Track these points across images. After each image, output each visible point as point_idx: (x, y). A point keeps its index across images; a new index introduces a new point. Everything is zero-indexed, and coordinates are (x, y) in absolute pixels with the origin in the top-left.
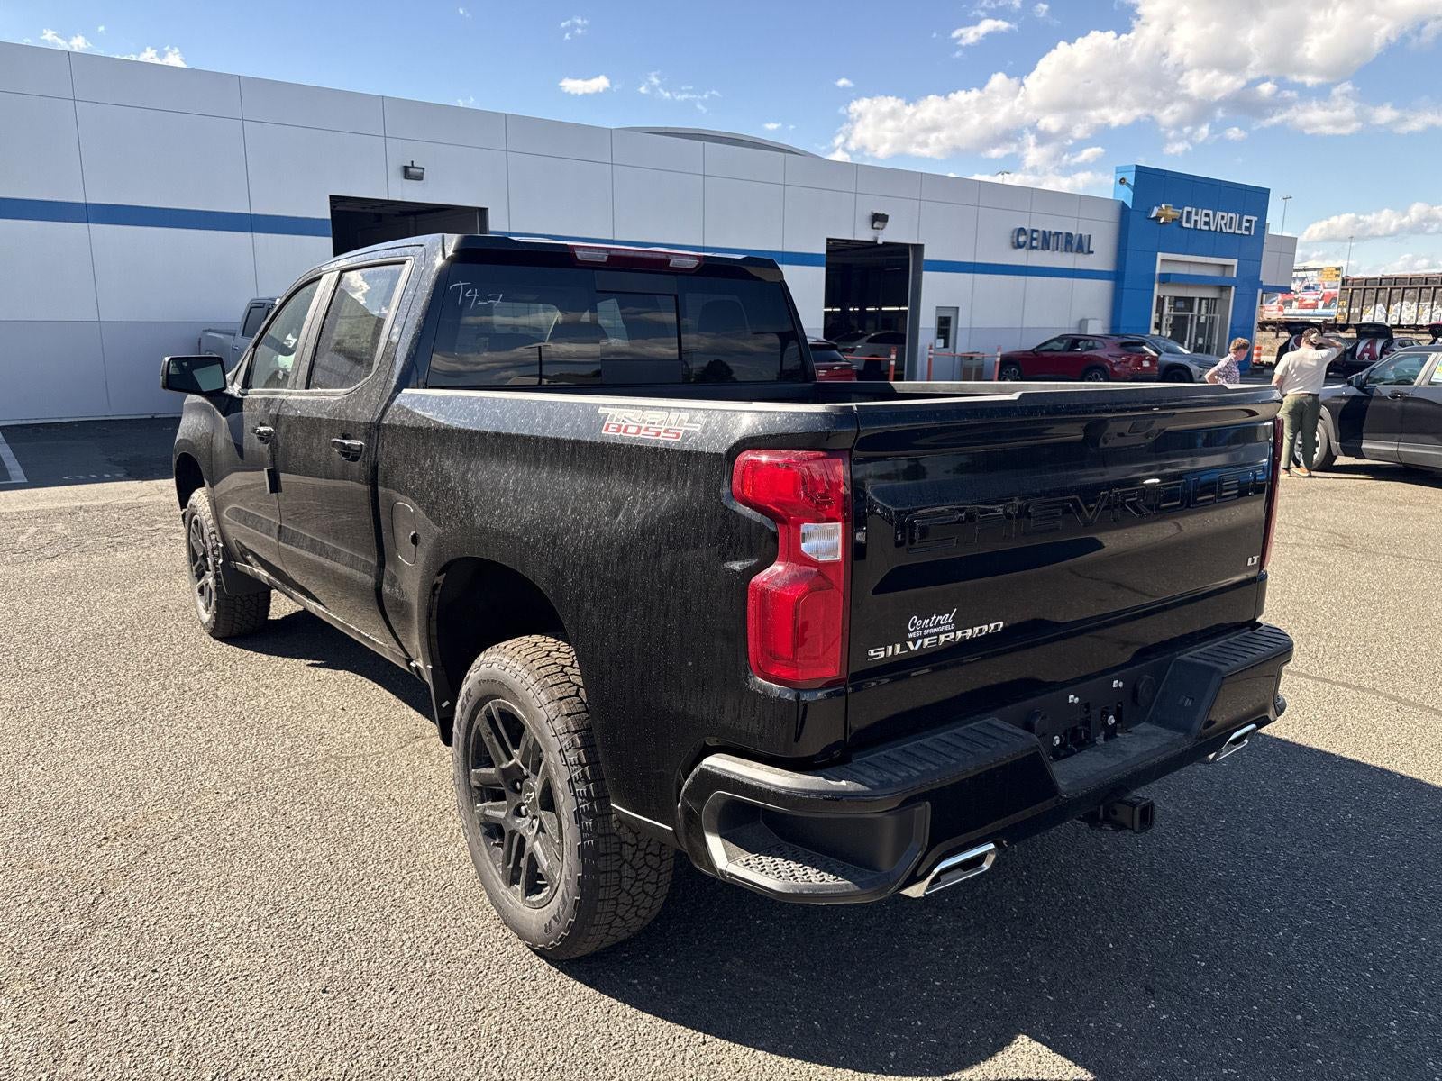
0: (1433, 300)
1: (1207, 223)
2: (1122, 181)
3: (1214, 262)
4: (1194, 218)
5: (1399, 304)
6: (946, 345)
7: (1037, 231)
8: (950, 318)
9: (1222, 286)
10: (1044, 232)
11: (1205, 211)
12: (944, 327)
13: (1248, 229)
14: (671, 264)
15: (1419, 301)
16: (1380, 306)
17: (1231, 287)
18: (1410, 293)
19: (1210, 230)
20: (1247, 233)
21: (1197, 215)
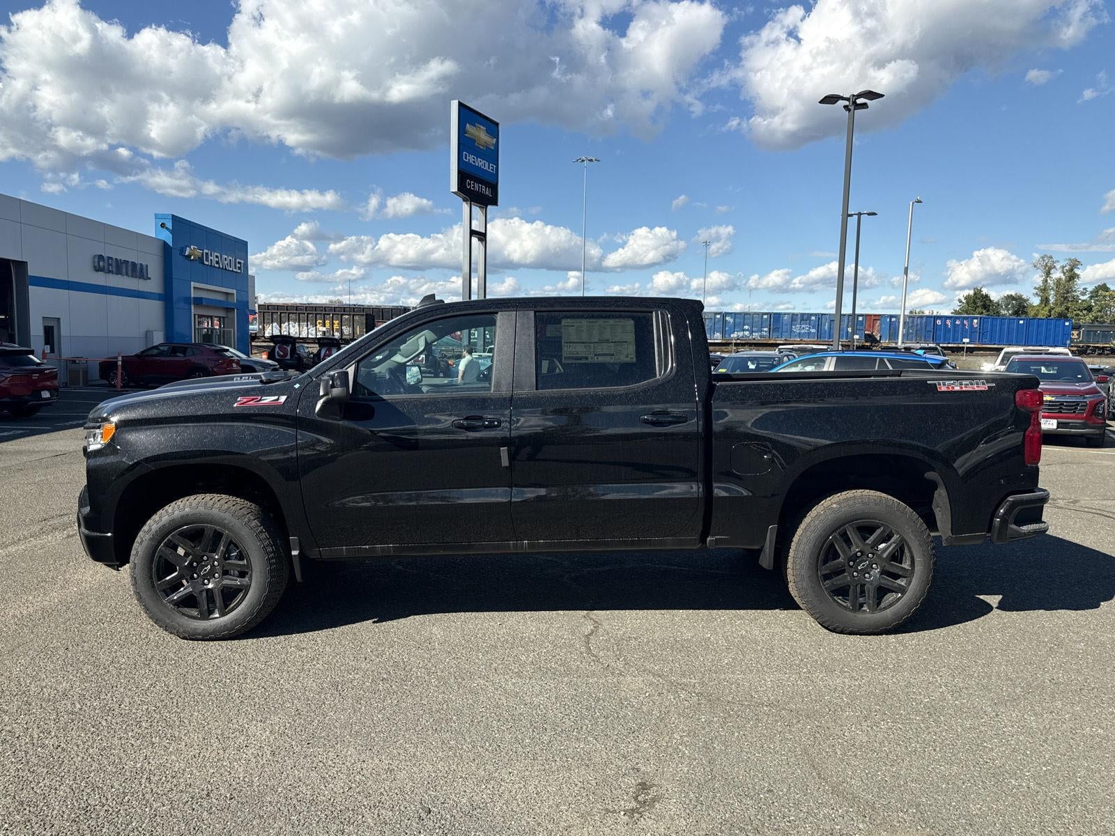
0: (307, 322)
1: (217, 262)
2: (163, 225)
3: (220, 290)
4: (210, 258)
5: (287, 324)
6: (52, 350)
7: (111, 258)
8: (53, 327)
9: (227, 308)
10: (116, 259)
11: (216, 254)
12: (50, 334)
13: (239, 268)
15: (299, 322)
16: (275, 324)
17: (234, 309)
18: (292, 316)
19: (219, 267)
20: (239, 271)
21: (211, 256)
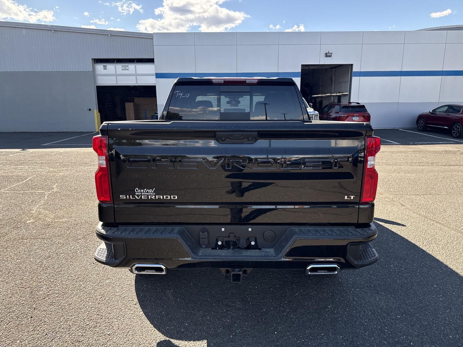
14: (247, 82)
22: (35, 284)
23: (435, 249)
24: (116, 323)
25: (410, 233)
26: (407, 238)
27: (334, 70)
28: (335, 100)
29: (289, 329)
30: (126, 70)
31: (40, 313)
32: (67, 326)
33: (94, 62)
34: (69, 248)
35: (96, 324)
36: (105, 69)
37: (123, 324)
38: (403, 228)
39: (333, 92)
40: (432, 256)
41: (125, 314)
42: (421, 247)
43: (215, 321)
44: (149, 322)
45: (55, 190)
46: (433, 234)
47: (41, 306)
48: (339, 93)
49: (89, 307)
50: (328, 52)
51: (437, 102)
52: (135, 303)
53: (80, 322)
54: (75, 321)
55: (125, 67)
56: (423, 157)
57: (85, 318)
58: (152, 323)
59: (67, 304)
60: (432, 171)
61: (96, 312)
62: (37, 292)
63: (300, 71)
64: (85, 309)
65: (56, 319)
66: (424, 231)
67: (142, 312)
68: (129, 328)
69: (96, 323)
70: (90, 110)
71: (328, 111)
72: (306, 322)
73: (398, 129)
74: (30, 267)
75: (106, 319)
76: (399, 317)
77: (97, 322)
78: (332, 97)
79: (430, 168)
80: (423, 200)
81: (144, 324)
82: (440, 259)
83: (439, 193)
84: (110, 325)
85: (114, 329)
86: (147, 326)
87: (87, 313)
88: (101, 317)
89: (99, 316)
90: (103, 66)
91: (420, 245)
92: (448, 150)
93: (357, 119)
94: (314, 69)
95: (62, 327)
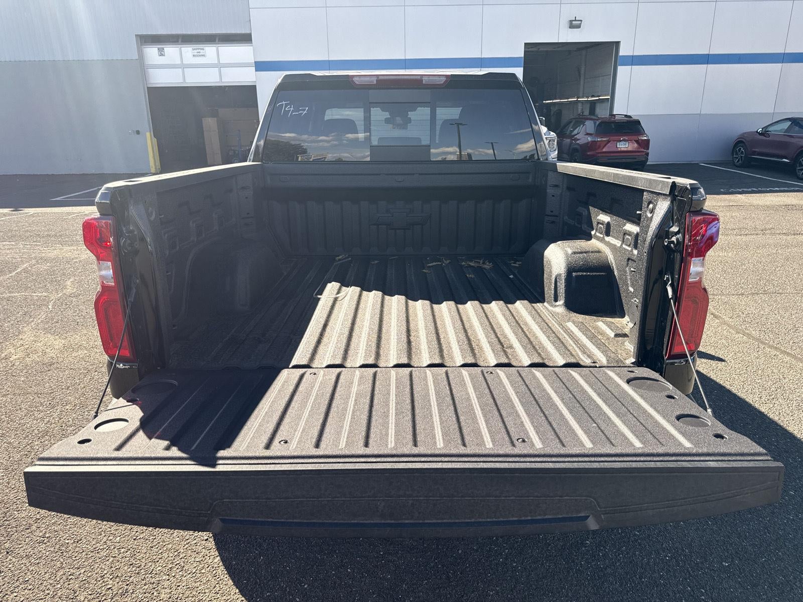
14: (424, 82)
22: (12, 495)
23: (784, 410)
24: (166, 584)
25: (734, 376)
26: (728, 387)
27: (584, 52)
28: (584, 110)
29: (509, 596)
30: (200, 56)
31: (18, 561)
32: (68, 591)
33: (141, 43)
34: (86, 413)
35: (126, 587)
36: (162, 55)
37: (181, 586)
38: (720, 364)
39: (581, 95)
40: (780, 426)
41: (184, 562)
42: (757, 406)
43: (363, 577)
44: (231, 582)
45: (69, 291)
46: (778, 377)
47: (20, 546)
48: (593, 96)
49: (114, 548)
50: (574, 19)
51: (770, 113)
52: (207, 537)
53: (95, 583)
54: (85, 580)
55: (198, 51)
56: (745, 218)
57: (105, 572)
58: (237, 584)
59: (72, 541)
60: (764, 246)
61: (128, 559)
62: (15, 512)
63: (523, 56)
64: (108, 551)
65: (47, 574)
66: (760, 372)
67: (219, 558)
68: (192, 595)
69: (127, 585)
70: (138, 132)
71: (572, 131)
72: (543, 578)
73: (697, 164)
74: (7, 458)
75: (147, 575)
76: (727, 564)
77: (128, 583)
78: (580, 105)
79: (760, 239)
80: (753, 306)
81: (222, 586)
82: (794, 432)
83: (780, 291)
84: (154, 588)
85: (161, 598)
86: (228, 590)
87: (110, 560)
88: (138, 569)
89: (133, 567)
90: (158, 49)
91: (754, 401)
92: (790, 204)
93: (625, 146)
94: (547, 51)
95: (59, 594)
